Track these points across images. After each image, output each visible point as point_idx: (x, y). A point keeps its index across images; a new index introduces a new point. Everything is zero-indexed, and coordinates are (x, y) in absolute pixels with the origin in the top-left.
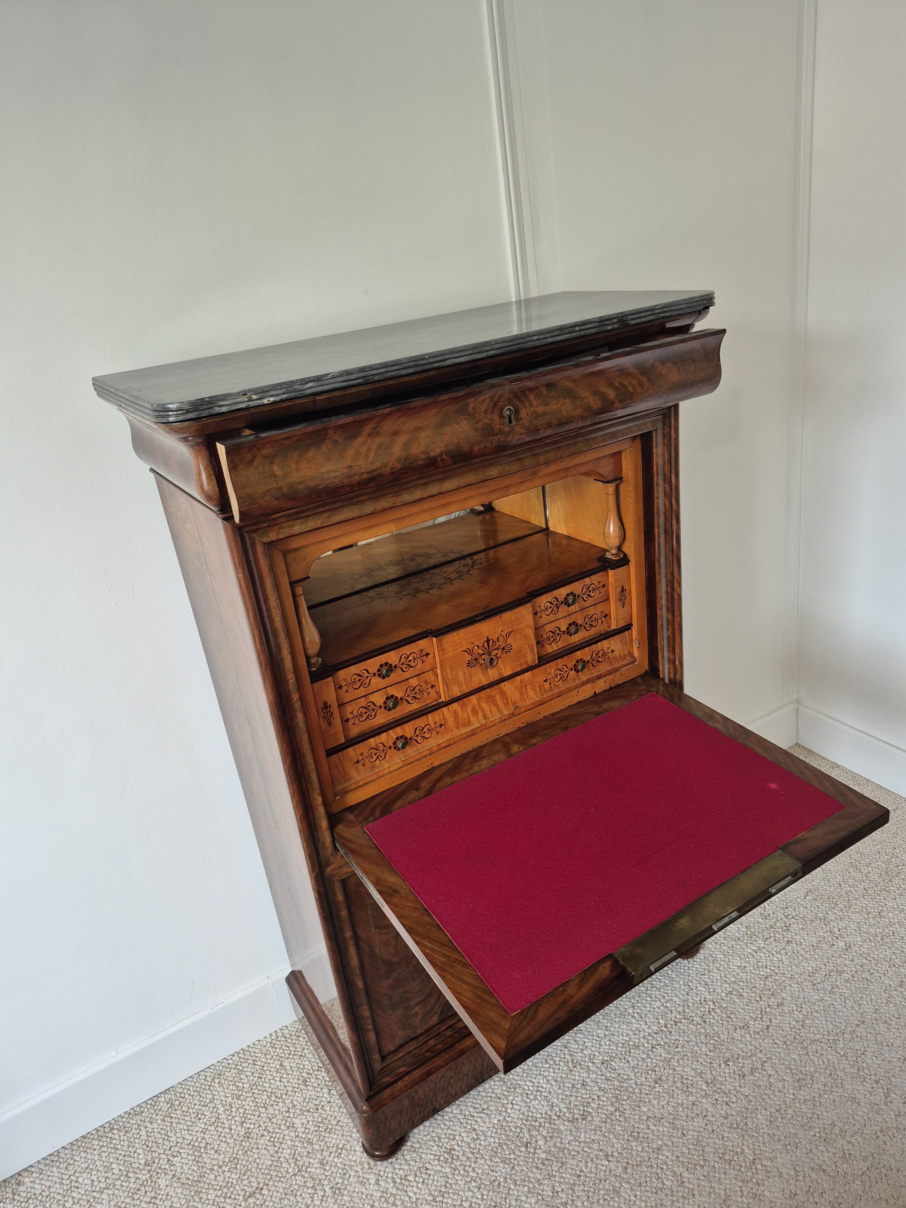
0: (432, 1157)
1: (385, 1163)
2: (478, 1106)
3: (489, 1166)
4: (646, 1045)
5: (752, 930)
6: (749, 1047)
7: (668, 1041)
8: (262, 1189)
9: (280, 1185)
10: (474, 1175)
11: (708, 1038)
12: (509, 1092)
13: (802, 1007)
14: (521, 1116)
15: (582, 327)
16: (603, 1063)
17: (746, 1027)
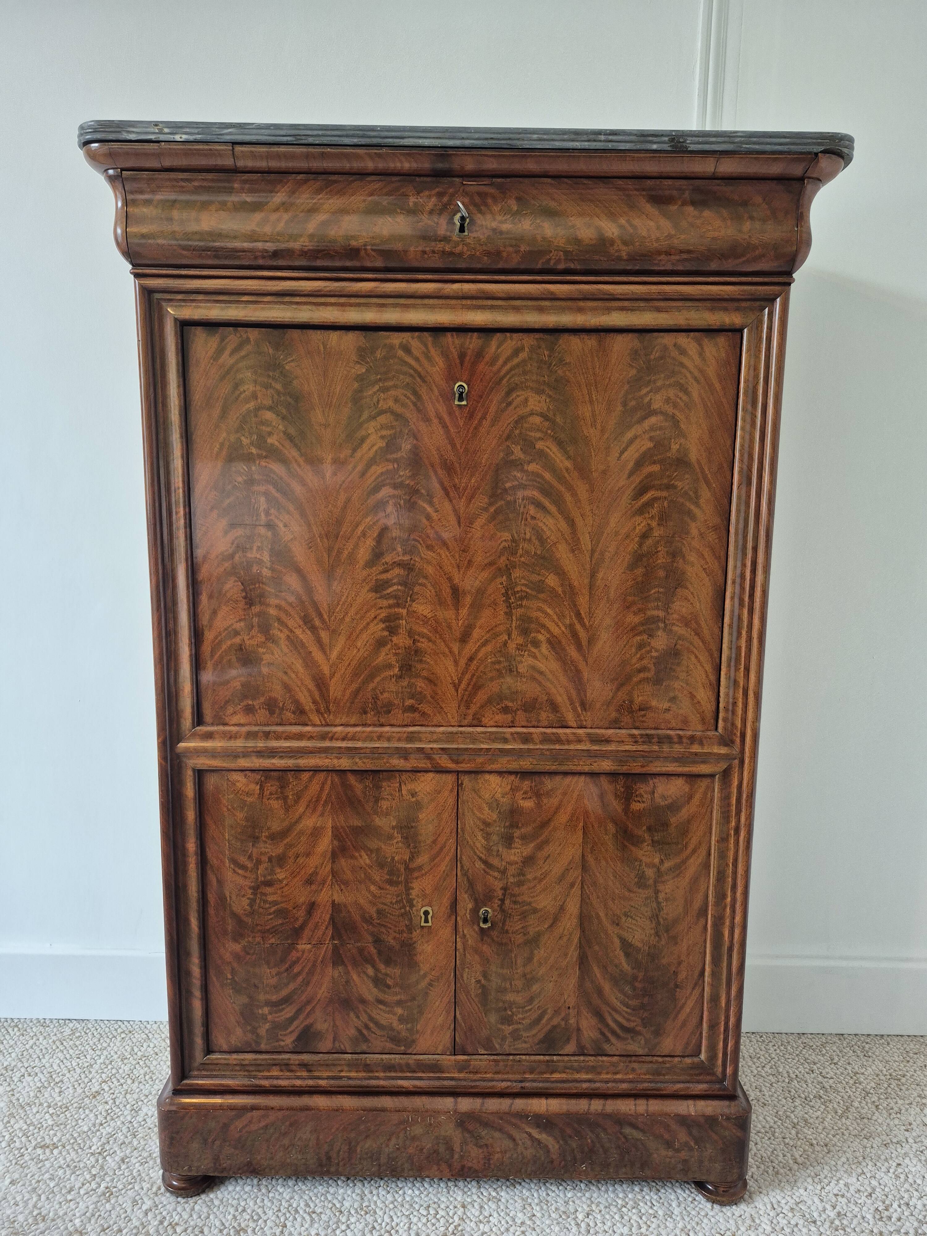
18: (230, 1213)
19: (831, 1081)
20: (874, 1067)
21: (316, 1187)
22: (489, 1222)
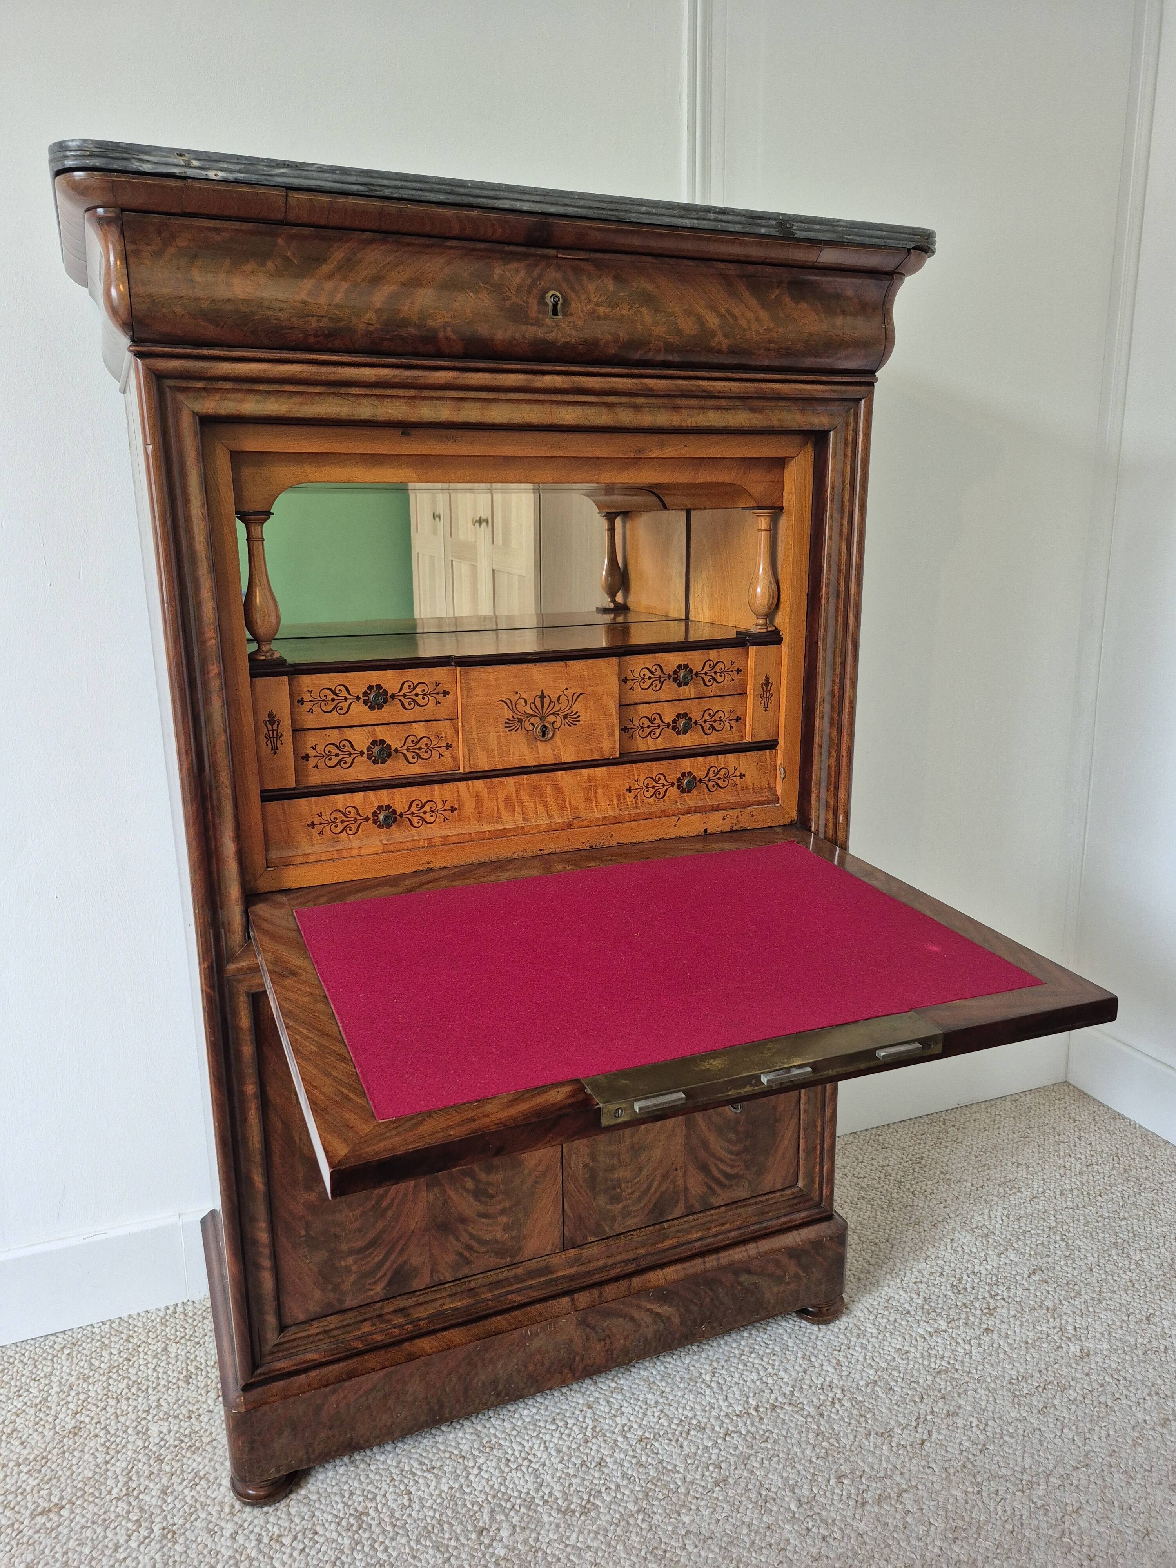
0: (330, 1518)
1: (256, 1511)
2: (426, 1462)
3: (412, 1549)
4: (717, 1429)
5: (933, 1304)
6: (884, 1465)
7: (753, 1430)
8: (63, 1507)
9: (91, 1507)
10: (384, 1557)
11: (820, 1438)
12: (480, 1451)
13: (986, 1425)
14: (487, 1489)
15: (720, 217)
16: (641, 1440)
17: (886, 1434)
18: (337, 1503)
19: (866, 1179)
20: (894, 1157)
21: (420, 1442)
22: (623, 1413)
